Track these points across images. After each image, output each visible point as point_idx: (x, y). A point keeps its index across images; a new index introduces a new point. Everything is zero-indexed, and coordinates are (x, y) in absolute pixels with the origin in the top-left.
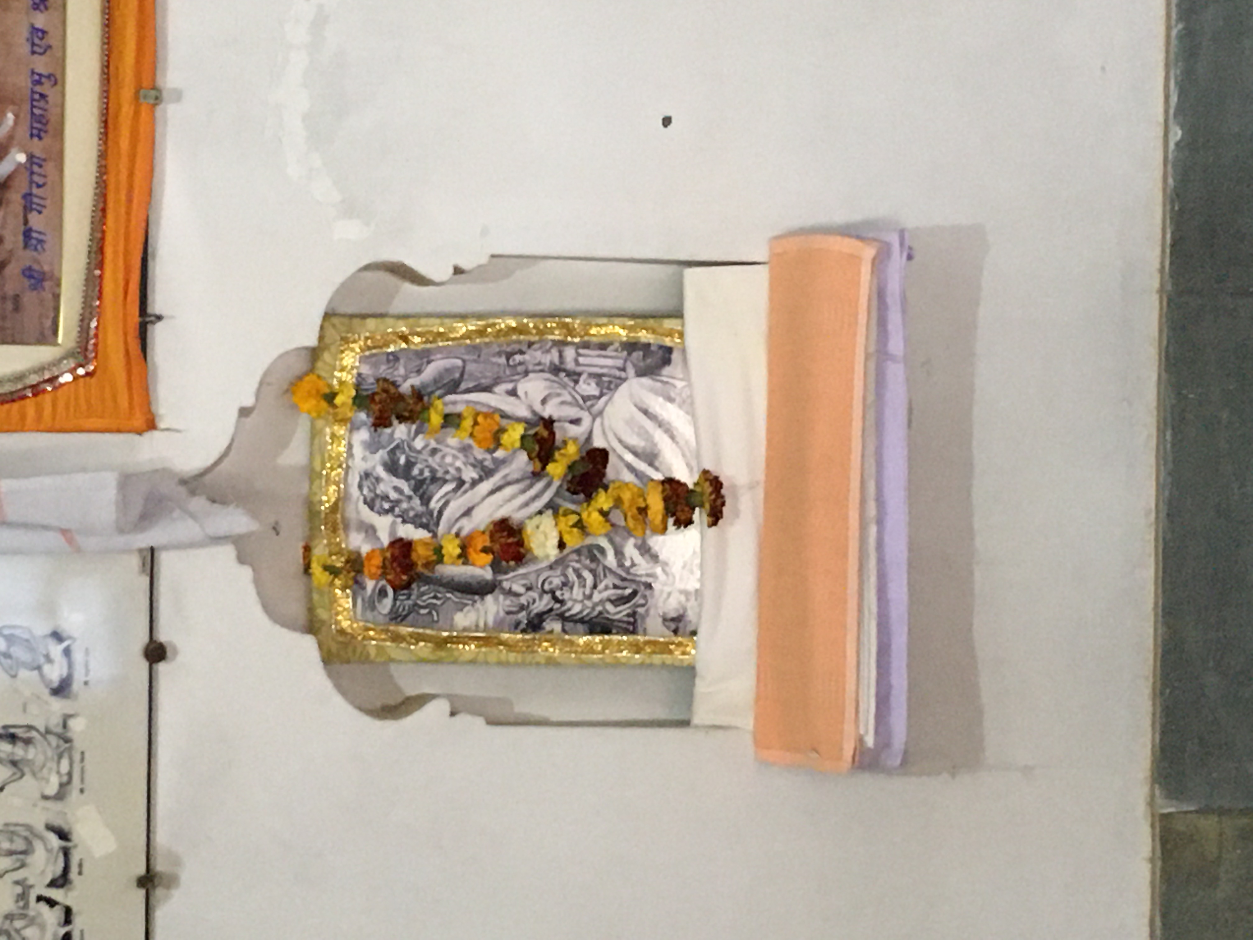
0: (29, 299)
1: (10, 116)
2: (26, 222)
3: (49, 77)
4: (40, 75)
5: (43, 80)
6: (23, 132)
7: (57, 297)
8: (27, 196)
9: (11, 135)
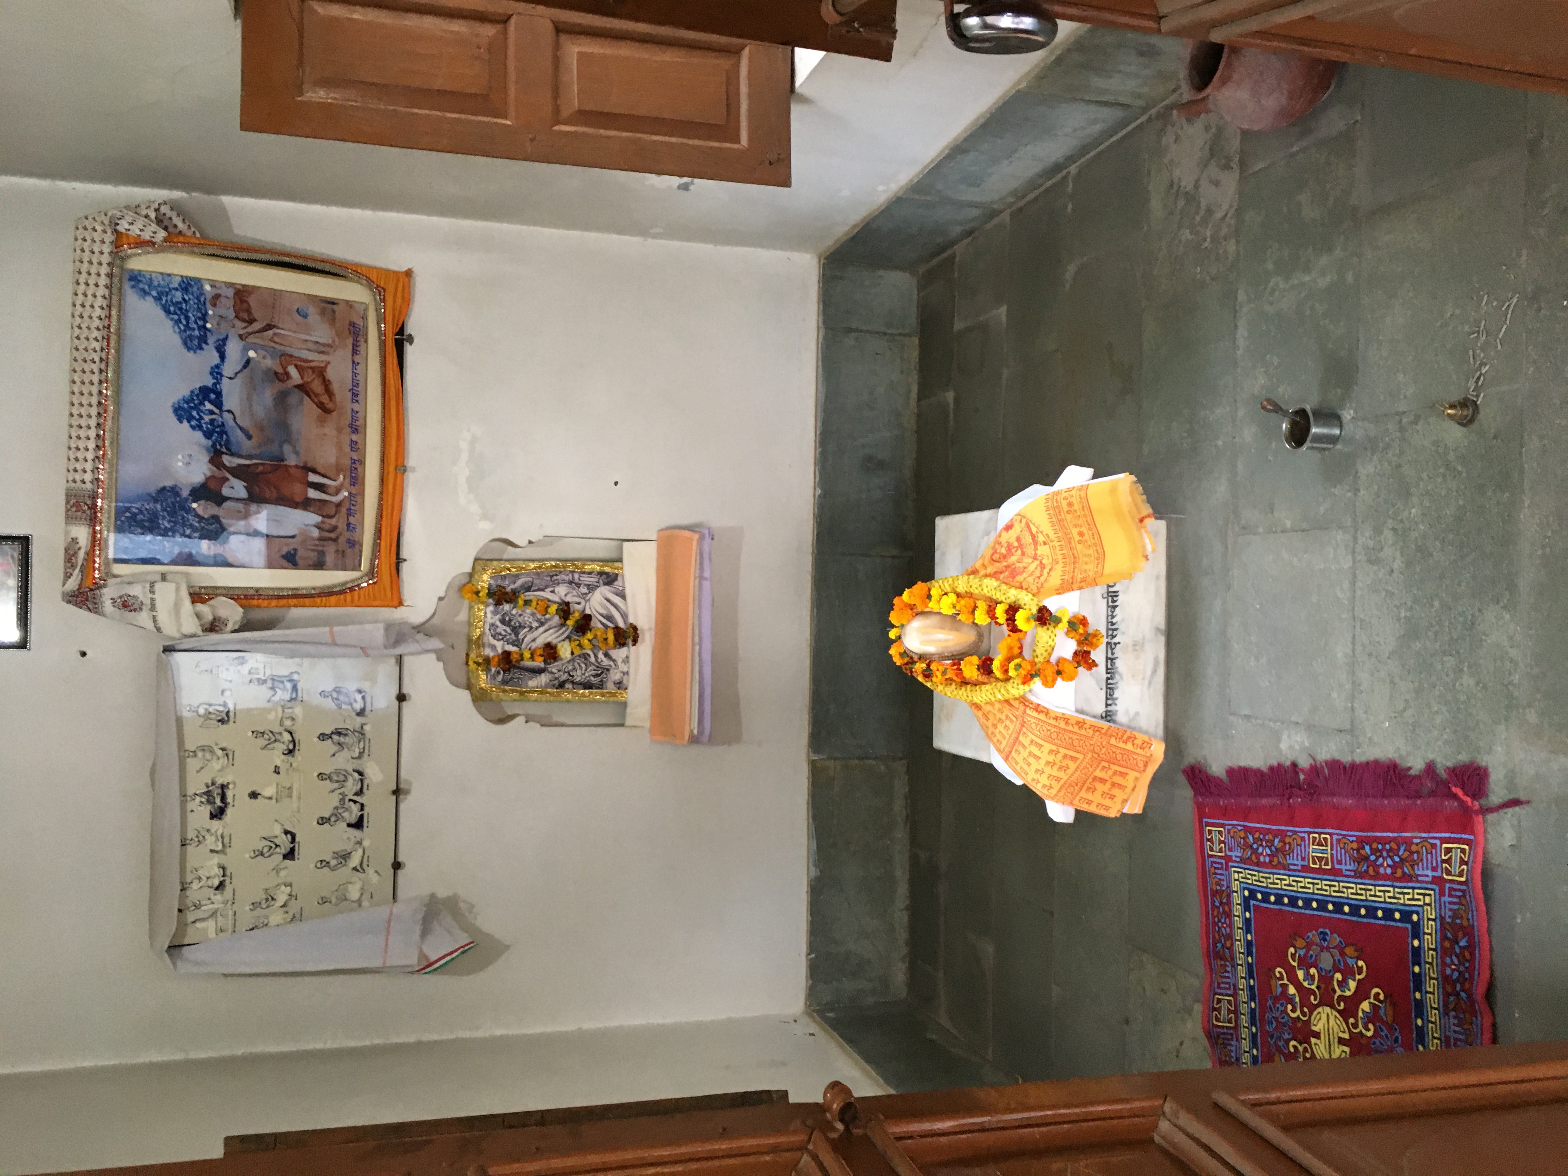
0: (349, 551)
1: (341, 477)
2: (348, 519)
3: (358, 461)
4: (355, 460)
5: (356, 462)
6: (348, 481)
7: (361, 551)
8: (349, 510)
9: (342, 485)
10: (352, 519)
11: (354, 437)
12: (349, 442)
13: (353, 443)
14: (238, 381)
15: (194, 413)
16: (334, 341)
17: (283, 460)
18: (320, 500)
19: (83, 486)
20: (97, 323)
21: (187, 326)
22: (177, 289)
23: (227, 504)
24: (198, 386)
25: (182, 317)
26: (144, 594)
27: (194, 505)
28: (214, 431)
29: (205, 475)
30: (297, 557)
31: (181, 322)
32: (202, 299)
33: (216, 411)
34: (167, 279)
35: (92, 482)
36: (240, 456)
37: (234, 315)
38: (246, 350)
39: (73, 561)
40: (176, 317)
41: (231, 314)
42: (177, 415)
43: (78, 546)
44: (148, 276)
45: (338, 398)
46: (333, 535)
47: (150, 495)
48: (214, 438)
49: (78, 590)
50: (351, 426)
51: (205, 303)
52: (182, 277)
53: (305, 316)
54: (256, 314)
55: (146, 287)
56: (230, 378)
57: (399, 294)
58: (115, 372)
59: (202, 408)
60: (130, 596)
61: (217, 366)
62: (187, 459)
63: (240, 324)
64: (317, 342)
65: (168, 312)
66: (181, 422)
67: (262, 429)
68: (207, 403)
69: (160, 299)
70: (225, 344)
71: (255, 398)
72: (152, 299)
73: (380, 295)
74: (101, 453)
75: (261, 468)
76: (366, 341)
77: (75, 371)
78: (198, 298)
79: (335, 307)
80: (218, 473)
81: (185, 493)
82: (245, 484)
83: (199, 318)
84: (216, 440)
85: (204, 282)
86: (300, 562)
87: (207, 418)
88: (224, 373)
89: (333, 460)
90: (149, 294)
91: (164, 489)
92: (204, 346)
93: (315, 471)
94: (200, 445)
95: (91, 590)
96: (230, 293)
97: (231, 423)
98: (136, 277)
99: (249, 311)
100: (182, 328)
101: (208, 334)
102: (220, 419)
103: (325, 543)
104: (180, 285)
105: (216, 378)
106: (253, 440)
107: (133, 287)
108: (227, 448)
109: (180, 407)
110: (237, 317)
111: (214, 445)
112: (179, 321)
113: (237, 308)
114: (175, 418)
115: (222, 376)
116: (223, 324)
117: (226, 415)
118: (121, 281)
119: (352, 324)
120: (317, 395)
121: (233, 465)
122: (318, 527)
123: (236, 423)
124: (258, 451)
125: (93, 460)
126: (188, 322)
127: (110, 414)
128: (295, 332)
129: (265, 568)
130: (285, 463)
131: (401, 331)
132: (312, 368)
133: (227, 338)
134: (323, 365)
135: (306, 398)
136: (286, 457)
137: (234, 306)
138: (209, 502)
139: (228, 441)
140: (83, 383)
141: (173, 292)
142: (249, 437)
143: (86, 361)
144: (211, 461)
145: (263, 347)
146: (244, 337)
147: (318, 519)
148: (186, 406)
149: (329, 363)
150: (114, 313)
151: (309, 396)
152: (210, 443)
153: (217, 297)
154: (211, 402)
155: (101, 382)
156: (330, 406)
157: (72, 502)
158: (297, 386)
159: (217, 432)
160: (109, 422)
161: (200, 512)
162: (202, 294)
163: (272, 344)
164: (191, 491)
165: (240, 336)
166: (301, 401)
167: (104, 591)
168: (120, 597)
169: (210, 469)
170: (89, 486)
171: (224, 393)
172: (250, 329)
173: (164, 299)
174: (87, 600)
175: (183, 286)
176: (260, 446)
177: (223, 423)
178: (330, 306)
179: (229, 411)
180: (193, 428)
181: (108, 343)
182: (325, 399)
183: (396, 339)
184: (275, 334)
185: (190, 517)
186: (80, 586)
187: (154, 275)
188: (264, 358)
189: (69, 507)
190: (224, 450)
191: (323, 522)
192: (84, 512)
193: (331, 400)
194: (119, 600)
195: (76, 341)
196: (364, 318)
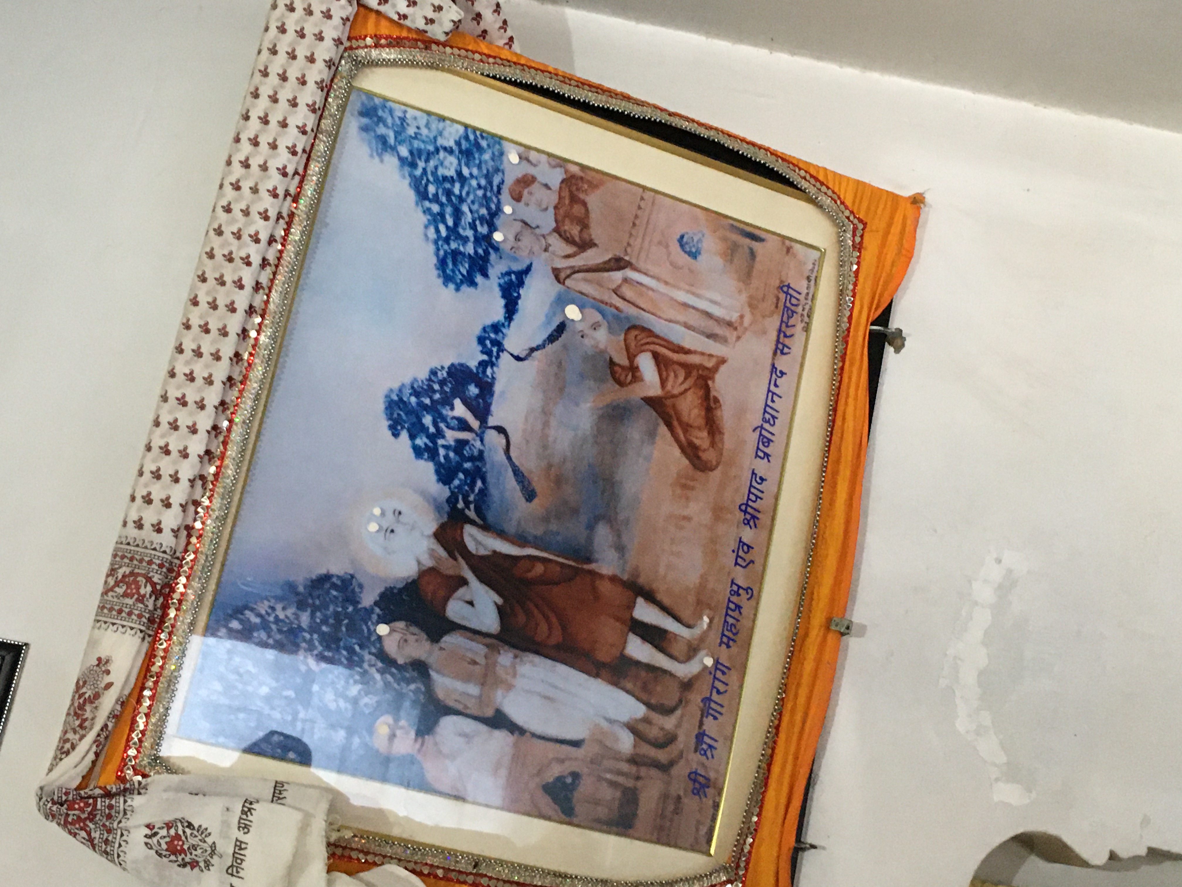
0: (690, 803)
1: (706, 619)
2: (701, 724)
3: (746, 590)
4: (739, 587)
5: (741, 591)
6: (714, 637)
7: (716, 806)
8: (707, 700)
9: (702, 639)
10: (710, 725)
11: (748, 535)
12: (734, 545)
13: (744, 546)
14: (531, 367)
15: (427, 420)
16: (742, 317)
17: (589, 560)
18: (651, 668)
19: (157, 538)
20: (274, 180)
21: (454, 232)
22: (449, 151)
23: (450, 640)
24: (447, 364)
25: (449, 210)
26: (226, 824)
27: (383, 629)
28: (459, 468)
29: (419, 563)
30: (576, 794)
31: (444, 221)
32: (496, 181)
33: (475, 424)
34: (435, 125)
35: (176, 532)
36: (501, 534)
37: (554, 225)
38: (561, 302)
39: (88, 714)
40: (436, 208)
41: (548, 222)
42: (390, 417)
43: (107, 679)
44: (398, 114)
45: (728, 441)
46: (662, 756)
47: (291, 587)
48: (456, 482)
49: (79, 788)
50: (744, 508)
51: (499, 192)
52: (466, 126)
53: (694, 255)
54: (596, 232)
55: (391, 135)
56: (518, 358)
57: (893, 238)
58: (285, 295)
59: (446, 411)
60: (190, 825)
61: (496, 328)
62: (389, 521)
63: (559, 246)
64: (708, 315)
65: (422, 195)
66: (396, 435)
67: (559, 481)
68: (457, 402)
69: (413, 165)
70: (521, 283)
71: (558, 410)
72: (395, 161)
73: (854, 235)
74: (212, 470)
75: (539, 569)
76: (807, 329)
77: (203, 279)
78: (488, 177)
79: (755, 245)
80: (449, 567)
81: (368, 599)
82: (500, 601)
83: (482, 219)
84: (459, 487)
85: (506, 145)
86: (580, 809)
87: (451, 436)
88: (507, 344)
89: (693, 579)
90: (394, 149)
91: (326, 578)
92: (479, 279)
93: (650, 597)
94: (423, 494)
95: (108, 795)
96: (555, 178)
97: (500, 456)
98: (375, 109)
99: (584, 223)
100: (444, 232)
101: (493, 256)
102: (478, 444)
103: (643, 771)
104: (458, 143)
105: (489, 353)
106: (536, 501)
107: (365, 129)
108: (479, 511)
109: (401, 399)
110: (557, 230)
111: (452, 500)
112: (442, 216)
113: (561, 212)
114: (385, 423)
115: (501, 348)
116: (527, 240)
117: (491, 436)
118: (342, 108)
119: (785, 288)
120: (687, 427)
121: (482, 552)
122: (632, 728)
123: (509, 458)
124: (539, 531)
125: (192, 481)
126: (456, 224)
127: (253, 386)
128: (666, 283)
129: (502, 808)
130: (593, 566)
131: (884, 318)
132: (688, 368)
133: (528, 270)
134: (710, 364)
135: (663, 429)
136: (596, 556)
137: (556, 208)
138: (414, 629)
139: (483, 492)
140: (214, 306)
141: (442, 154)
142: (530, 495)
143: (231, 260)
144: (439, 536)
145: (600, 305)
146: (562, 275)
147: (640, 710)
148: (413, 400)
149: (722, 361)
150: (315, 167)
151: (669, 425)
152: (444, 492)
153: (527, 181)
154: (466, 403)
155: (251, 311)
156: (709, 456)
157: (121, 572)
158: (649, 401)
159: (466, 472)
160: (247, 403)
161: (391, 647)
162: (497, 170)
163: (619, 303)
164: (382, 596)
165: (556, 272)
166: (652, 434)
167: (136, 801)
168: (169, 826)
169: (432, 553)
170: (167, 539)
171: (498, 388)
172: (578, 261)
173: (421, 164)
174: (92, 817)
175: (464, 145)
176: (546, 519)
177: (481, 452)
178: (747, 241)
179: (501, 430)
180: (418, 452)
181: (287, 231)
182: (701, 438)
183: (871, 333)
184: (626, 280)
185: (367, 657)
186: (86, 778)
187: (411, 113)
188: (595, 327)
189: (111, 581)
190: (471, 514)
191: (646, 720)
192: (141, 599)
193: (713, 444)
194: (164, 832)
195: (222, 216)
196: (813, 279)
